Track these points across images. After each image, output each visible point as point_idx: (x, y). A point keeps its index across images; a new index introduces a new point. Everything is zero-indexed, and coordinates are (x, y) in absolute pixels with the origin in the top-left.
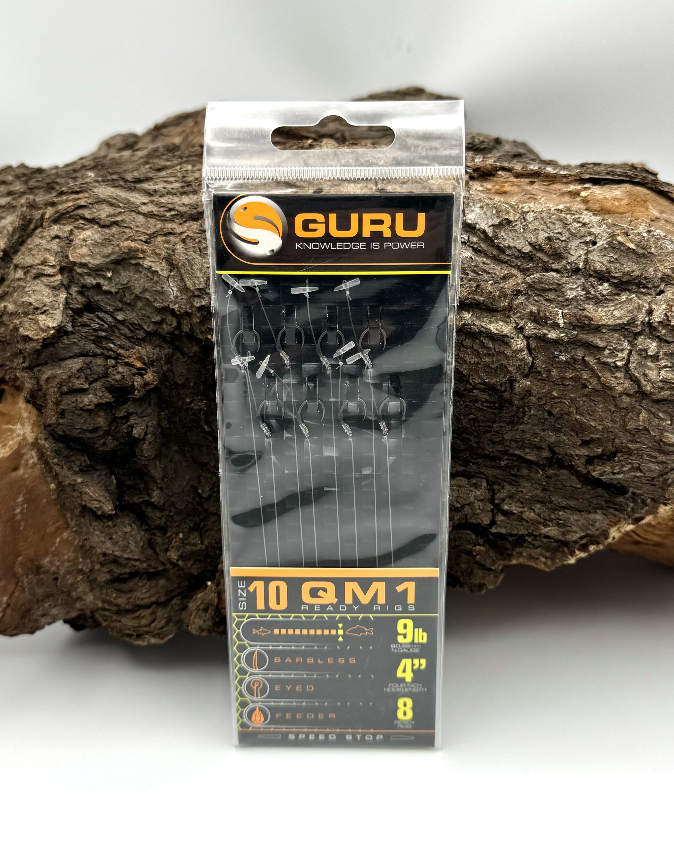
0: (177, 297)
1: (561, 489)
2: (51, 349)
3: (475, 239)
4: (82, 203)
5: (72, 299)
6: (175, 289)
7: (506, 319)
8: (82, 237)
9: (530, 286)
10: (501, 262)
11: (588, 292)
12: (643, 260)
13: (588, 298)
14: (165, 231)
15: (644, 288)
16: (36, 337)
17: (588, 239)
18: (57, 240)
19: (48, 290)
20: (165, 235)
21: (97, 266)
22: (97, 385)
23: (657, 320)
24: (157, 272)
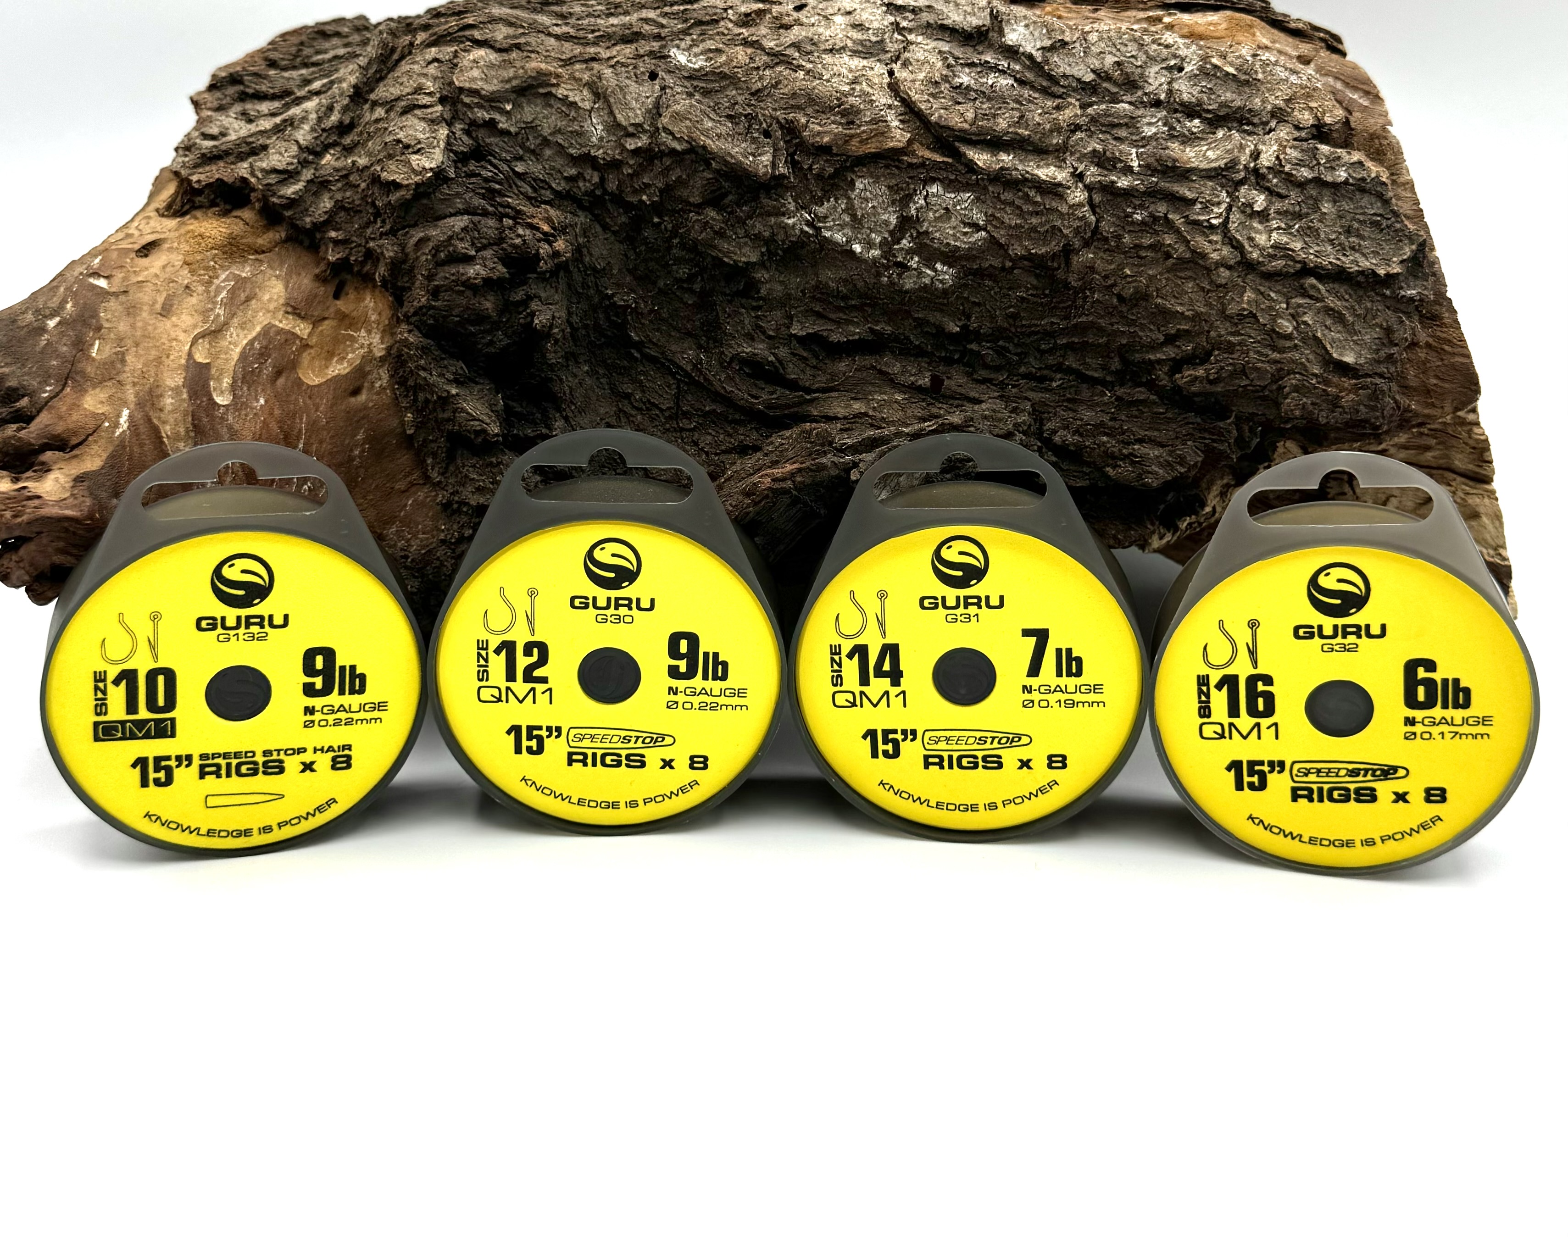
0: (601, 139)
1: (1136, 417)
2: (425, 201)
3: (1018, 67)
4: (471, 21)
5: (455, 139)
6: (600, 127)
7: (1060, 163)
8: (471, 57)
9: (1093, 120)
10: (1054, 96)
11: (1172, 128)
12: (1247, 90)
13: (1172, 137)
14: (587, 56)
15: (1248, 125)
16: (406, 182)
17: (1172, 63)
18: (436, 64)
19: (423, 124)
20: (586, 61)
21: (493, 93)
22: (488, 253)
23: (1266, 164)
24: (576, 103)
